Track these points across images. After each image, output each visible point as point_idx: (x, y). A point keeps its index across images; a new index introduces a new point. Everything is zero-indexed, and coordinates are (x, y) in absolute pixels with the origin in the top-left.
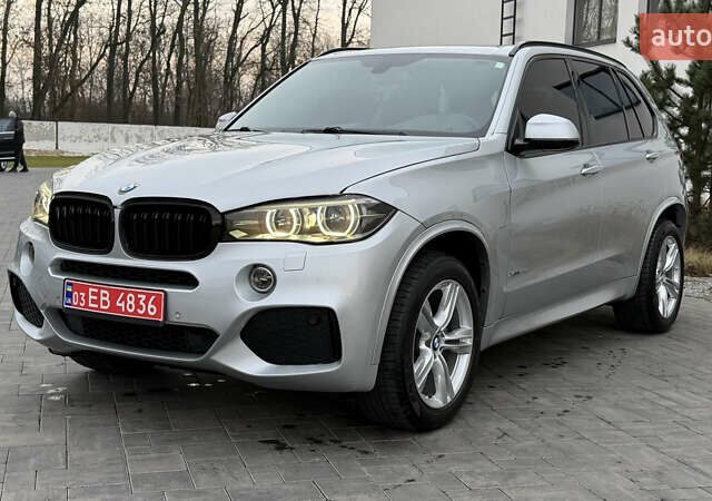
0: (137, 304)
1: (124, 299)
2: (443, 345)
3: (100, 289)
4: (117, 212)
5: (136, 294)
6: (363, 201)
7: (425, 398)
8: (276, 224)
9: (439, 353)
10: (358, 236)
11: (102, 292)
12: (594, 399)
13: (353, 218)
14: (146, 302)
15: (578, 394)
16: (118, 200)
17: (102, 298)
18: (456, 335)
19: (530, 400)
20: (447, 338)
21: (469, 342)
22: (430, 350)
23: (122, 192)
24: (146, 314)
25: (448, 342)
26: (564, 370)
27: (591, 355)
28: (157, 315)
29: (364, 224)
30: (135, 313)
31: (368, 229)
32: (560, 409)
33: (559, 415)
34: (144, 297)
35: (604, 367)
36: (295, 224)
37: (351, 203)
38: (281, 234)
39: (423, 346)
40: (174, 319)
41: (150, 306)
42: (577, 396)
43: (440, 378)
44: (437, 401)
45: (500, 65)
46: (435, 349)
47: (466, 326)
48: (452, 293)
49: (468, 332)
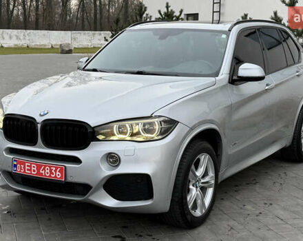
0: (51, 171)
1: (44, 169)
2: (201, 185)
3: (31, 164)
4: (39, 126)
5: (50, 167)
6: (162, 119)
7: (192, 212)
8: (119, 131)
9: (199, 189)
10: (160, 137)
11: (33, 165)
12: (274, 205)
13: (157, 127)
14: (55, 171)
15: (265, 202)
16: (39, 120)
17: (33, 169)
18: (207, 179)
19: (242, 206)
20: (202, 181)
21: (213, 182)
22: (194, 189)
23: (41, 115)
24: (56, 176)
25: (203, 183)
26: (257, 187)
27: (270, 177)
28: (61, 177)
29: (163, 130)
30: (50, 176)
31: (165, 133)
32: (258, 212)
33: (257, 216)
34: (54, 169)
35: (277, 185)
36: (129, 131)
37: (156, 120)
38: (122, 136)
39: (191, 187)
40: (70, 179)
41: (58, 173)
42: (266, 204)
43: (199, 202)
44: (198, 213)
45: (224, 36)
46: (197, 187)
47: (211, 174)
48: (205, 159)
49: (212, 177)
